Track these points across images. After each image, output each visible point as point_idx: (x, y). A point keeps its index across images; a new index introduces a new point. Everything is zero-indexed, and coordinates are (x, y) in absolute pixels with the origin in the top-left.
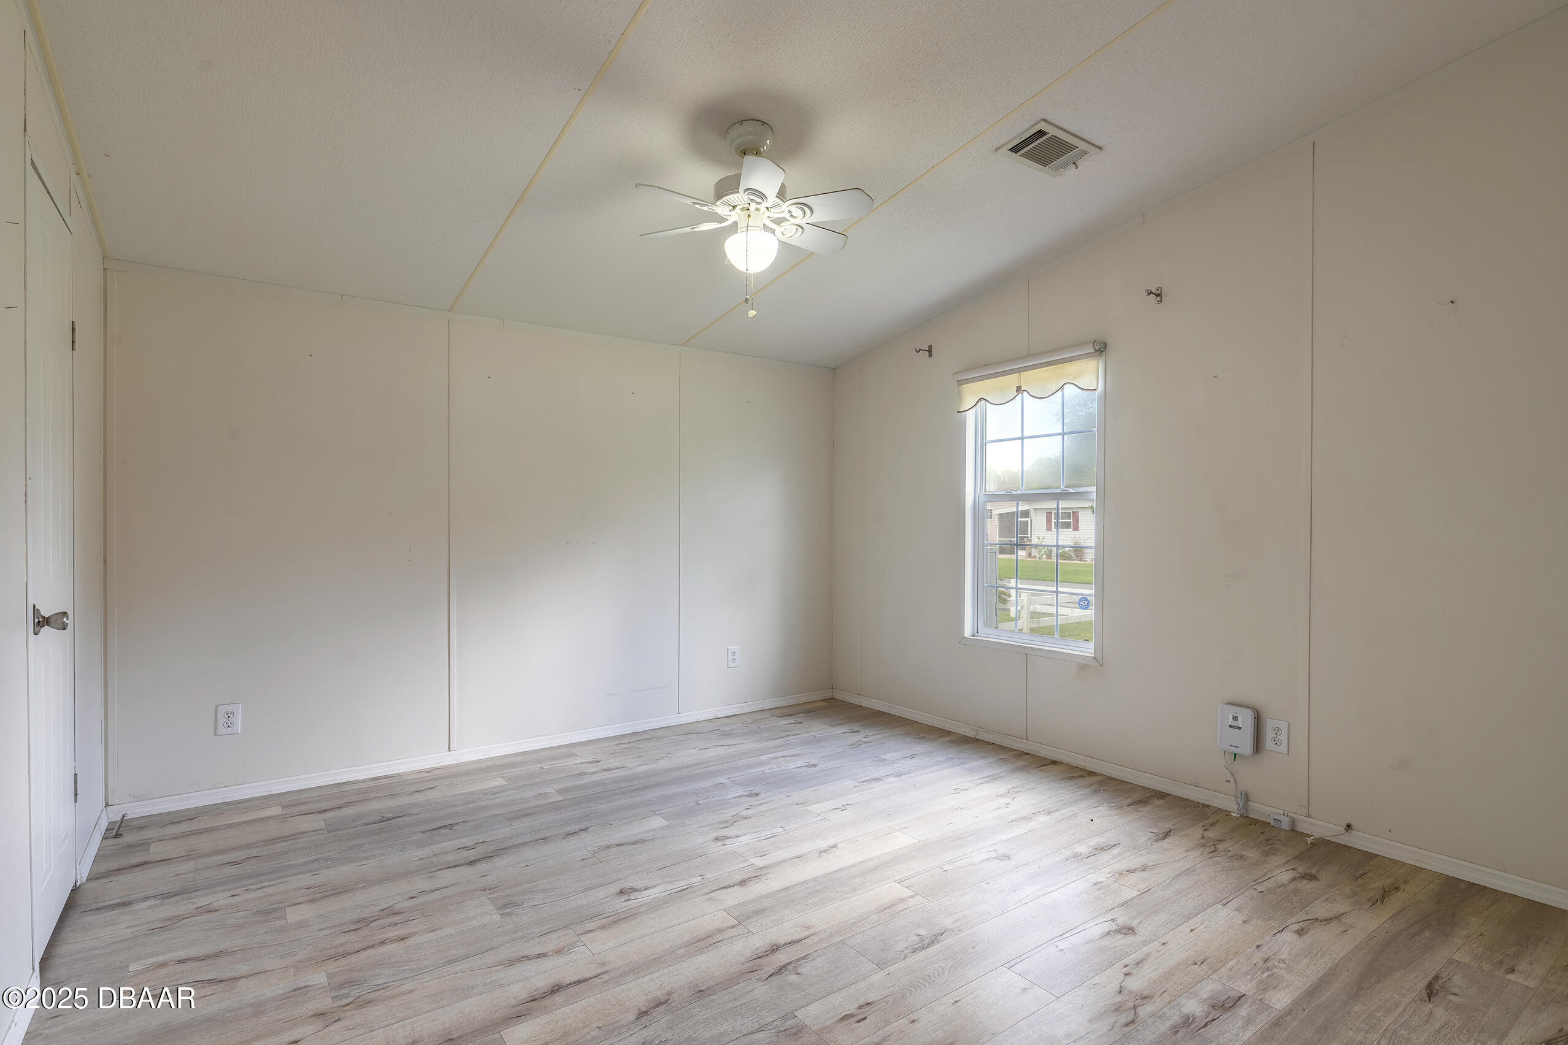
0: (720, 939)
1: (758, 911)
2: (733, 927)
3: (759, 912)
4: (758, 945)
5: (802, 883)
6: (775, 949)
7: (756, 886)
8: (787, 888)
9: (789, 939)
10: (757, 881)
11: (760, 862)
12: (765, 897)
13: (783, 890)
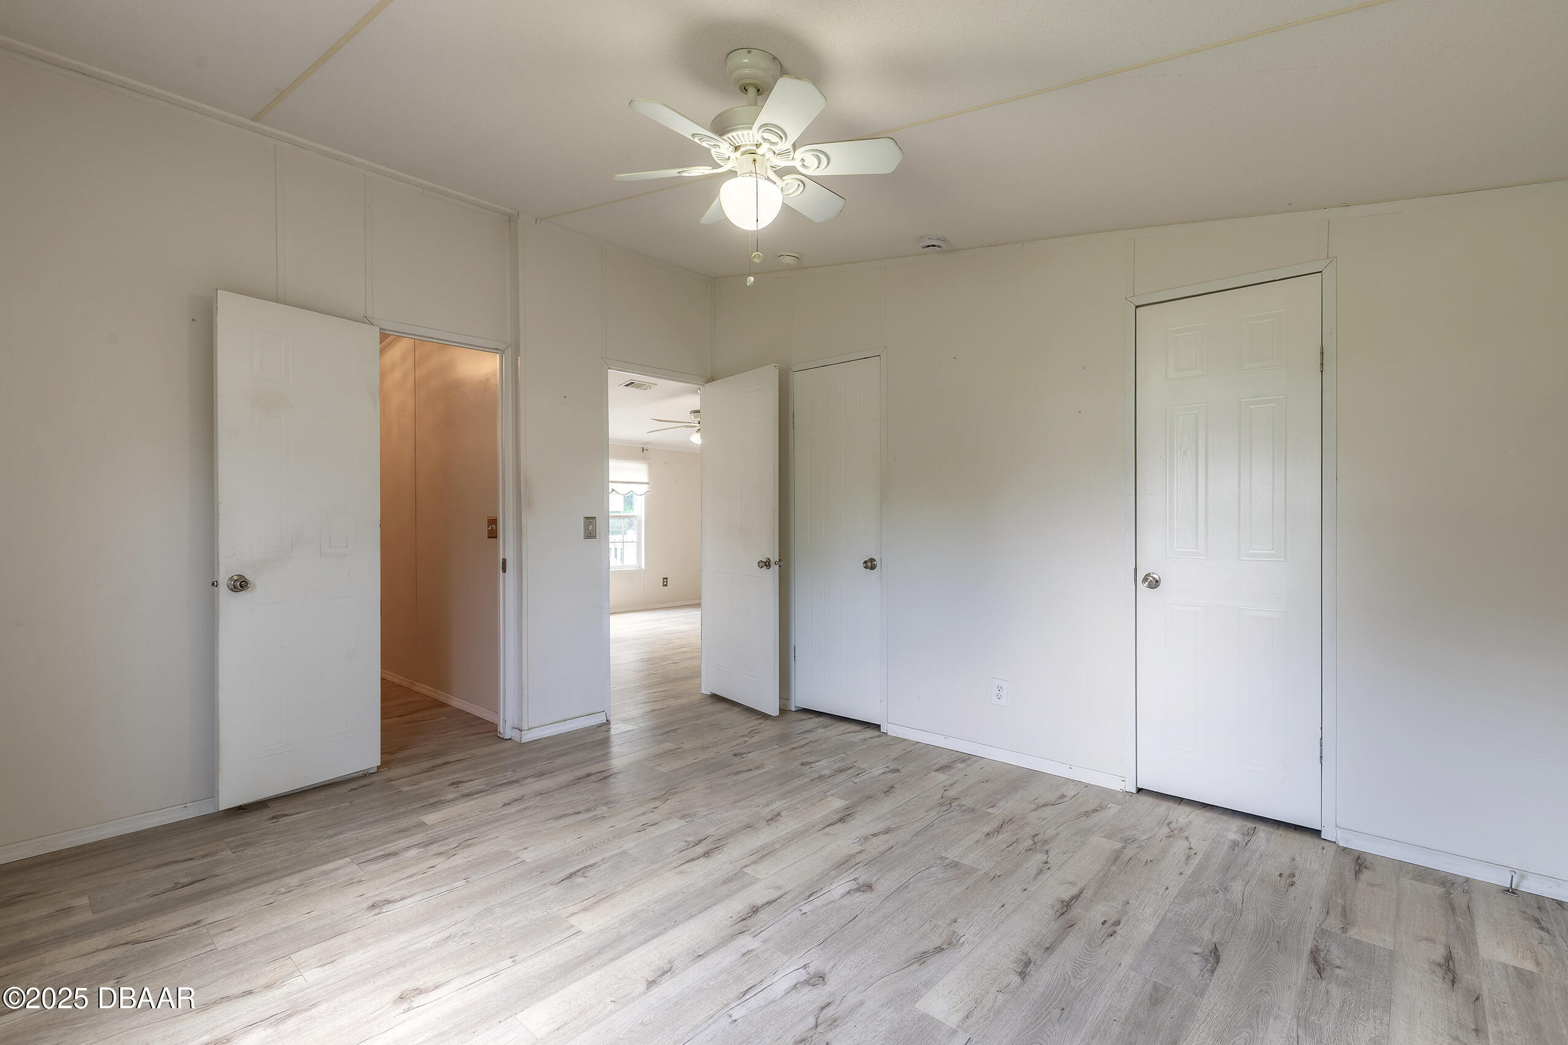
0: (752, 857)
1: (729, 881)
2: (746, 866)
3: (727, 881)
4: (720, 856)
5: (691, 917)
6: (706, 854)
7: (739, 908)
8: (706, 908)
9: (697, 862)
10: (740, 915)
11: (747, 942)
12: (728, 896)
13: (710, 907)
